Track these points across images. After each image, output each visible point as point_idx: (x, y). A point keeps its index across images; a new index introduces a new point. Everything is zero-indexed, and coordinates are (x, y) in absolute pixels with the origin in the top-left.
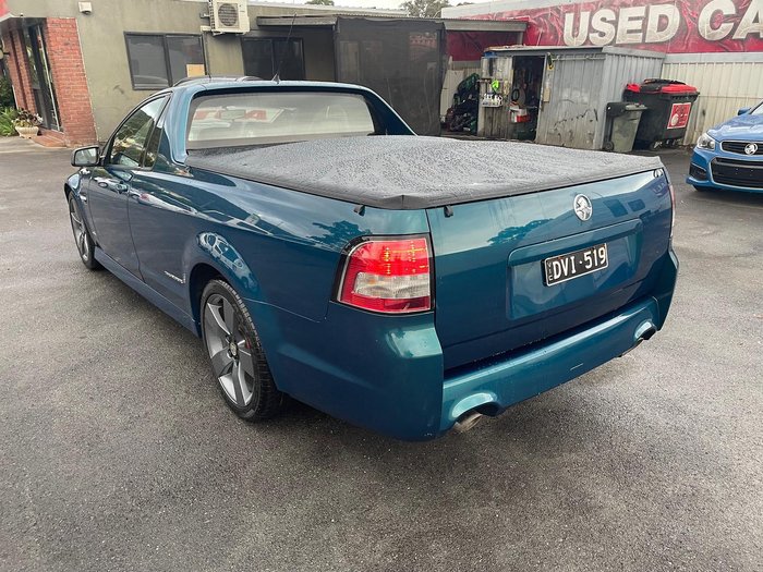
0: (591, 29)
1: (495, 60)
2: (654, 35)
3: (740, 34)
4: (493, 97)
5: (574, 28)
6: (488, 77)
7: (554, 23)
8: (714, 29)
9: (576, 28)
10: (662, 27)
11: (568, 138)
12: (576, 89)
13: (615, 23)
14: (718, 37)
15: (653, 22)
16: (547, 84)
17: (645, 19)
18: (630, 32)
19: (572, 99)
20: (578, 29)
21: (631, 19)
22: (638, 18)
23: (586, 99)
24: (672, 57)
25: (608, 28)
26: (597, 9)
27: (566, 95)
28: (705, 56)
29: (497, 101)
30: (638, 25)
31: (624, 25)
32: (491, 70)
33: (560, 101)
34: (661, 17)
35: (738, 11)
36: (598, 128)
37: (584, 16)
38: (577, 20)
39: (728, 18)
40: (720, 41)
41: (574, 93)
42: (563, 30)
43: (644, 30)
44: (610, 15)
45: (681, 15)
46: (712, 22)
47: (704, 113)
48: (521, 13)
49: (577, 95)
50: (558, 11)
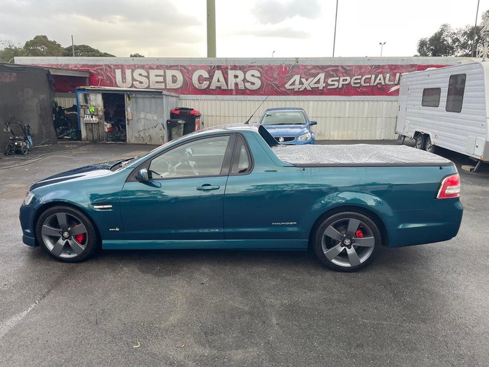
0: (133, 79)
1: (88, 94)
2: (170, 85)
3: (213, 87)
4: (92, 117)
5: (122, 78)
6: (85, 104)
7: (108, 74)
8: (200, 83)
9: (124, 78)
10: (174, 81)
11: (148, 139)
12: (148, 113)
13: (148, 77)
14: (203, 88)
15: (169, 79)
16: (129, 109)
17: (165, 76)
18: (157, 82)
19: (147, 118)
20: (125, 78)
21: (156, 76)
22: (160, 76)
23: (155, 118)
24: (182, 96)
25: (144, 80)
26: (135, 69)
27: (142, 116)
28: (198, 97)
29: (95, 119)
30: (161, 79)
31: (153, 79)
32: (86, 101)
33: (140, 119)
34: (173, 76)
35: (210, 76)
36: (165, 133)
37: (128, 72)
38: (123, 74)
39: (206, 79)
40: (204, 89)
41: (148, 115)
42: (115, 78)
43: (165, 81)
44: (144, 73)
45: (183, 76)
46: (199, 81)
47: (203, 123)
48: (83, 66)
49: (149, 116)
50: (110, 67)
